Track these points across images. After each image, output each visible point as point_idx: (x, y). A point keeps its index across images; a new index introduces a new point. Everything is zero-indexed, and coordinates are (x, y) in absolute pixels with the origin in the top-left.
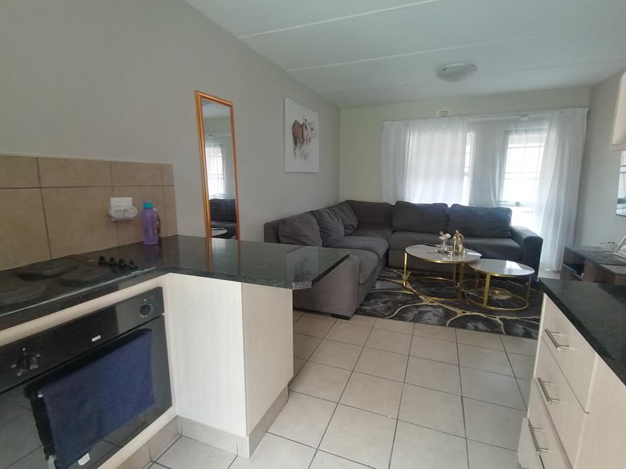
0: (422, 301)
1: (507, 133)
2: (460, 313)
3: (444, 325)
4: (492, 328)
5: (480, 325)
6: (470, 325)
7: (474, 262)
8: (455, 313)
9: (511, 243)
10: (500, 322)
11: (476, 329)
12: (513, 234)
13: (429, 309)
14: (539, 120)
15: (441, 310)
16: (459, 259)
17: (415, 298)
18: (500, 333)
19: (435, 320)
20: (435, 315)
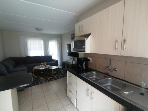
0: (40, 79)
1: (49, 41)
2: (49, 78)
3: (47, 82)
4: (55, 79)
5: (53, 79)
6: (52, 80)
7: (49, 68)
8: (48, 79)
9: (53, 62)
10: (56, 77)
11: (53, 80)
12: (53, 60)
13: (42, 80)
14: (54, 39)
15: (45, 79)
16: (46, 68)
17: (38, 79)
18: (57, 79)
19: (45, 82)
20: (44, 81)
